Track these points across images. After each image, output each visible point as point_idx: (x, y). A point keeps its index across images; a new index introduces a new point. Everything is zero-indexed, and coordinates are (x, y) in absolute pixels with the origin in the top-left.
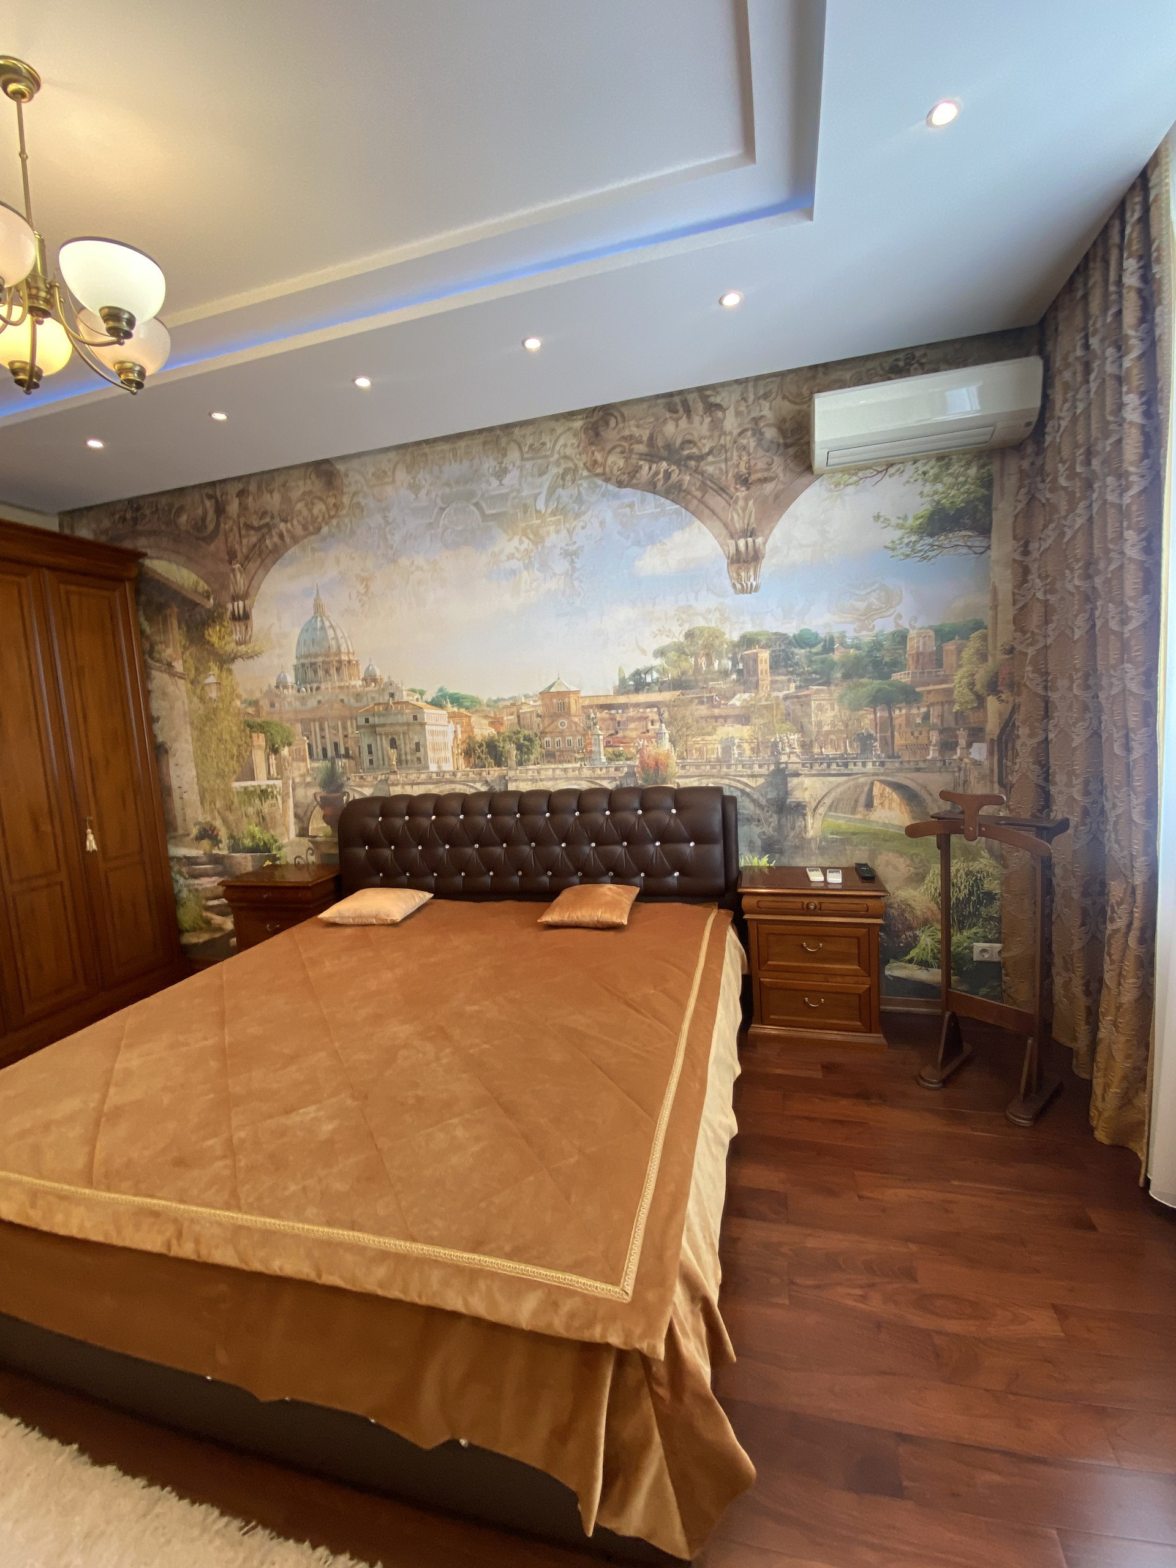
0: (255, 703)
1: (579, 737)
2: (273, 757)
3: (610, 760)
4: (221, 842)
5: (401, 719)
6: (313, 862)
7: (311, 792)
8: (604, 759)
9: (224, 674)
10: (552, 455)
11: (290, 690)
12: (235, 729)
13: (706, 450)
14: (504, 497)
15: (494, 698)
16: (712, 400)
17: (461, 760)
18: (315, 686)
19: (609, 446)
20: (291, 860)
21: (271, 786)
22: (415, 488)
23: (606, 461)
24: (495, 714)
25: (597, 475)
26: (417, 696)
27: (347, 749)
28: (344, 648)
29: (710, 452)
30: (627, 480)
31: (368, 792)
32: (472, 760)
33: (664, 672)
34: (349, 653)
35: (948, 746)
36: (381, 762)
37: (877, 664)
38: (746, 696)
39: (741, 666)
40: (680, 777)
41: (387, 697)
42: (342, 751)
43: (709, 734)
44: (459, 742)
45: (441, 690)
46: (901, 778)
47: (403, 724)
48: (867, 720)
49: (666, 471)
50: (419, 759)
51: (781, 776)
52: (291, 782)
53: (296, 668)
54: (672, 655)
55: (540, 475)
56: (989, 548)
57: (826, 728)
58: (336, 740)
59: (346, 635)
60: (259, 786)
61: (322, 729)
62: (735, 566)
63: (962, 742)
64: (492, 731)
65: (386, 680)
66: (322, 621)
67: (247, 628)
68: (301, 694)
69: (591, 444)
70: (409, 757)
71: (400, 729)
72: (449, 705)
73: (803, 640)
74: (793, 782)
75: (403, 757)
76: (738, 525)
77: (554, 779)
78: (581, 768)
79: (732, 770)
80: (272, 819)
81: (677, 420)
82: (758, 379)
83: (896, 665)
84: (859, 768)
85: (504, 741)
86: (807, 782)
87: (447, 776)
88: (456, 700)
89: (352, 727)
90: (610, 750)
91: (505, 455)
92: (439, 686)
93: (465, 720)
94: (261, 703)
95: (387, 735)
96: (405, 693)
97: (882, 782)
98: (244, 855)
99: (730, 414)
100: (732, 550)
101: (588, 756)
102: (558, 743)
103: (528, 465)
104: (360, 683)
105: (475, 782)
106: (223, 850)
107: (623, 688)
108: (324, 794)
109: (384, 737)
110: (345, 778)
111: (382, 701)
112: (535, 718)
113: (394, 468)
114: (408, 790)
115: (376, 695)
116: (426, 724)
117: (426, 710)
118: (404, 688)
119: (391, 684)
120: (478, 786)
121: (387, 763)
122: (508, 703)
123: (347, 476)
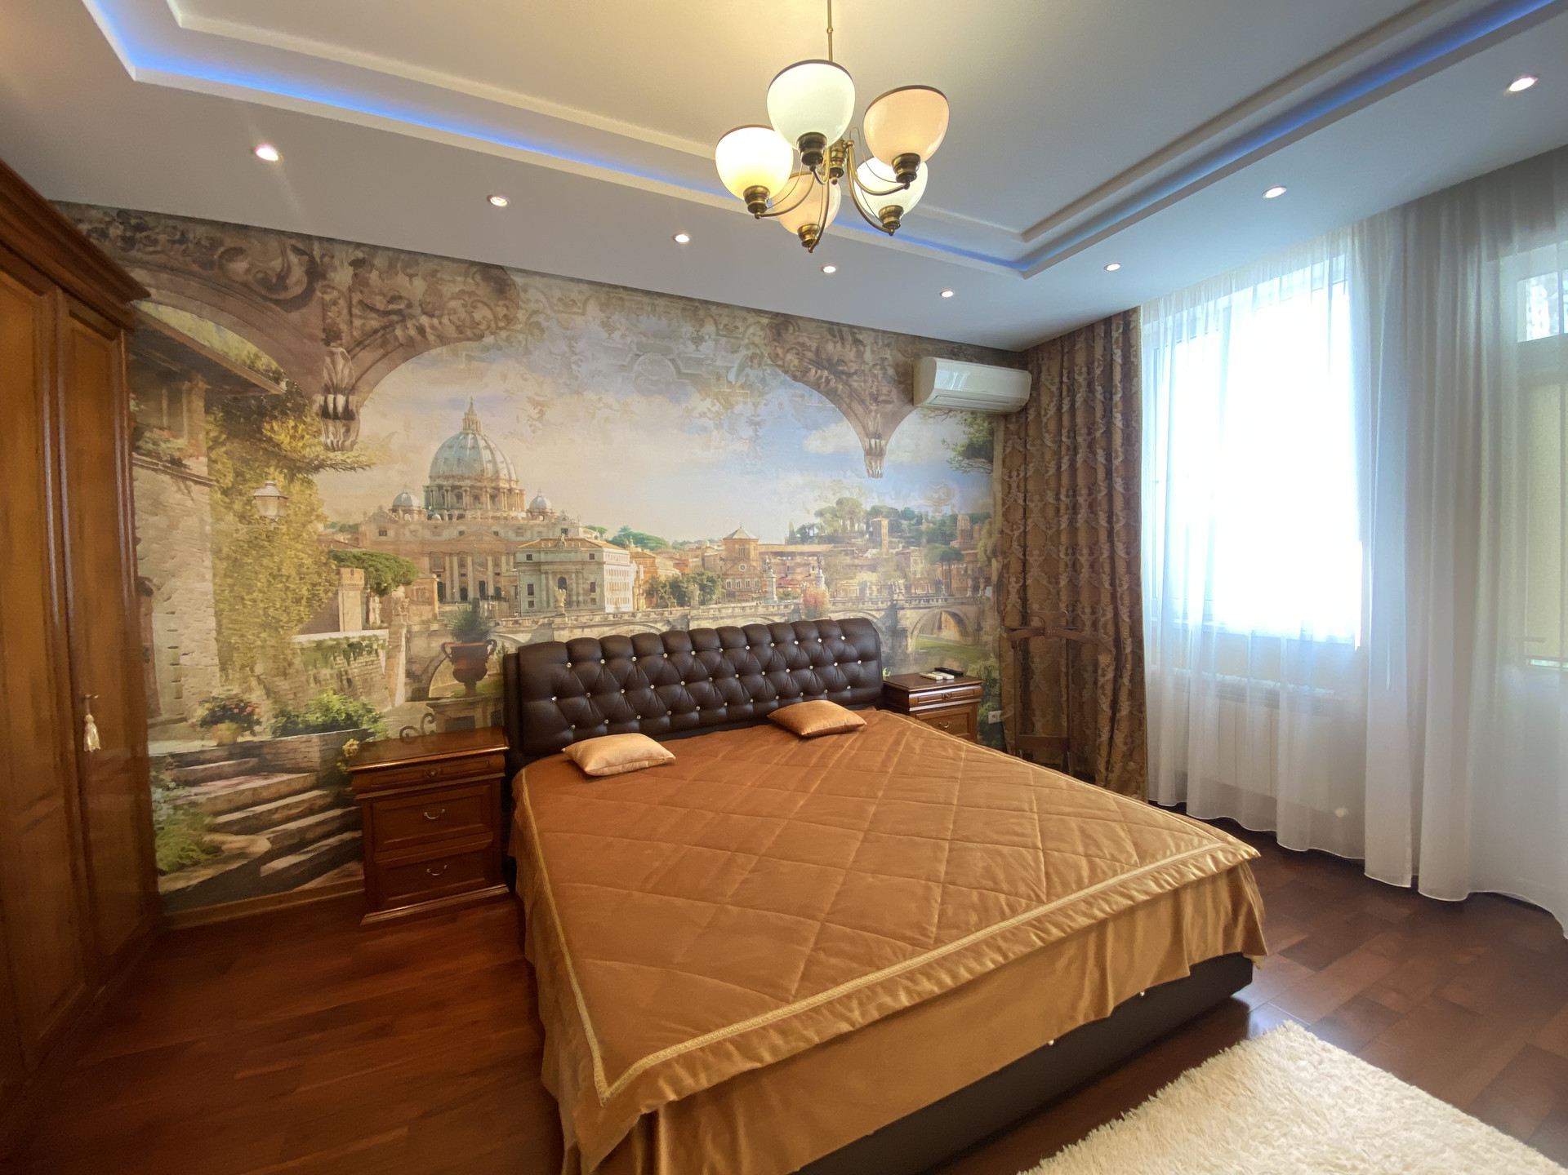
0: (354, 529)
1: (756, 579)
2: (377, 599)
3: (781, 599)
4: (258, 723)
5: (573, 556)
6: (432, 732)
7: (436, 644)
8: (776, 598)
9: (296, 487)
10: (742, 339)
11: (416, 516)
12: (308, 561)
13: (853, 371)
14: (699, 362)
15: (680, 541)
16: (857, 336)
17: (642, 601)
18: (456, 513)
19: (788, 346)
20: (393, 733)
21: (369, 638)
22: (608, 327)
23: (785, 356)
24: (680, 556)
25: (778, 366)
26: (596, 534)
27: (498, 590)
28: (503, 474)
29: (855, 373)
30: (800, 376)
31: (524, 638)
32: (654, 600)
33: (821, 528)
34: (510, 480)
35: (976, 588)
36: (545, 605)
37: (944, 534)
38: (874, 551)
39: (871, 529)
40: (832, 612)
41: (558, 533)
42: (491, 591)
43: (852, 578)
44: (641, 582)
45: (624, 529)
46: (954, 609)
47: (576, 563)
48: (939, 570)
49: (827, 378)
50: (593, 600)
51: (894, 609)
52: (404, 631)
53: (428, 490)
54: (828, 516)
55: (733, 352)
56: (992, 471)
57: (919, 576)
58: (484, 578)
59: (509, 461)
60: (347, 639)
61: (462, 565)
62: (869, 457)
63: (982, 586)
64: (677, 572)
65: (558, 514)
66: (475, 439)
67: (348, 431)
68: (433, 522)
69: (775, 340)
70: (581, 598)
71: (573, 568)
72: (632, 545)
73: (906, 514)
74: (901, 613)
75: (575, 598)
76: (871, 429)
77: (733, 616)
78: (757, 606)
79: (865, 606)
80: (365, 681)
81: (835, 343)
82: (884, 332)
83: (952, 536)
84: (933, 603)
86: (908, 613)
87: (626, 617)
88: (641, 540)
89: (508, 563)
90: (781, 590)
91: (702, 326)
92: (622, 526)
93: (648, 561)
94: (363, 529)
95: (554, 573)
96: (581, 530)
97: (946, 612)
98: (305, 737)
99: (868, 349)
100: (868, 447)
101: (764, 596)
102: (738, 584)
103: (723, 340)
104: (524, 515)
105: (656, 622)
106: (263, 734)
107: (792, 540)
108: (458, 643)
109: (550, 576)
110: (492, 624)
111: (551, 537)
112: (718, 561)
113: (586, 301)
114: (578, 634)
115: (544, 530)
116: (604, 563)
117: (605, 549)
118: (580, 524)
119: (564, 519)
120: (659, 626)
121: (552, 604)
122: (694, 546)
123: (525, 291)
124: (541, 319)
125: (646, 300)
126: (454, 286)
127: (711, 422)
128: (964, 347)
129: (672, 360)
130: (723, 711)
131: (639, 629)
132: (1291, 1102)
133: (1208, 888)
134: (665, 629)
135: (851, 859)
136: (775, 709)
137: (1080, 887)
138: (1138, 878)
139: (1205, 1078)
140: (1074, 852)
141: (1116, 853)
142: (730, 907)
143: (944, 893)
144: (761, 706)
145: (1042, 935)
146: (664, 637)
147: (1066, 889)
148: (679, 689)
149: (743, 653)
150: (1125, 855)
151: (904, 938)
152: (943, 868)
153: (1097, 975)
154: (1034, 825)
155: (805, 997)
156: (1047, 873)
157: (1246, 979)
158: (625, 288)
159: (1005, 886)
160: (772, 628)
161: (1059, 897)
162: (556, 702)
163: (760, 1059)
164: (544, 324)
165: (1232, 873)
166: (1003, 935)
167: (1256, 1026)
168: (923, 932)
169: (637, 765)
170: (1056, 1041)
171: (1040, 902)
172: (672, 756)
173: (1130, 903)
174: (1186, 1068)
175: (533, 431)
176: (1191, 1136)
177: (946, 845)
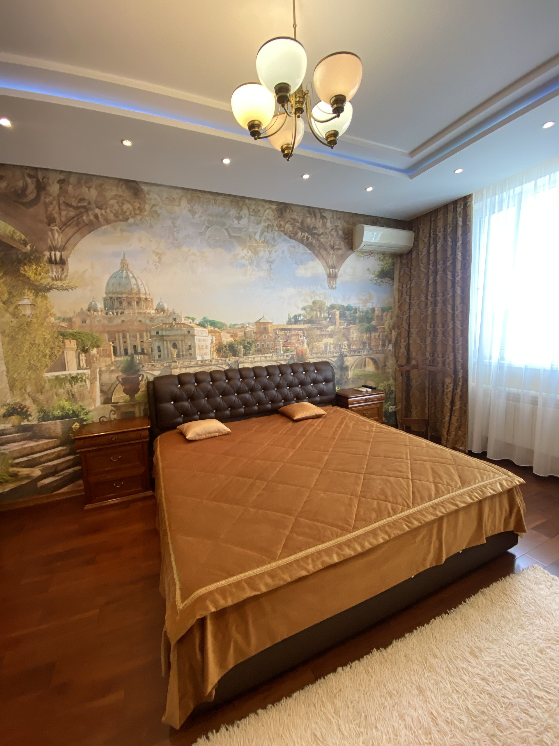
0: (70, 320)
1: (272, 343)
2: (83, 355)
3: (284, 352)
4: (30, 415)
5: (179, 332)
6: (115, 419)
7: (114, 376)
8: (282, 352)
9: (39, 299)
10: (262, 217)
11: (100, 313)
12: (48, 337)
13: (321, 233)
14: (240, 230)
15: (233, 324)
16: (323, 214)
17: (215, 354)
18: (120, 311)
19: (287, 220)
20: (96, 420)
21: (81, 374)
22: (193, 212)
23: (285, 225)
24: (233, 331)
25: (282, 231)
26: (190, 320)
27: (143, 349)
28: (142, 290)
30: (293, 236)
31: (157, 373)
32: (221, 354)
33: (305, 316)
34: (146, 294)
35: (384, 345)
36: (166, 356)
37: (368, 318)
38: (332, 327)
40: (310, 358)
41: (171, 320)
42: (139, 350)
43: (320, 341)
44: (214, 345)
45: (204, 318)
46: (372, 356)
47: (181, 335)
48: (365, 336)
49: (307, 237)
50: (191, 354)
51: (342, 357)
52: (98, 370)
53: (105, 300)
54: (308, 310)
55: (258, 224)
56: (393, 285)
57: (354, 339)
58: (135, 344)
59: (144, 284)
60: (70, 374)
61: (124, 337)
62: (329, 279)
63: (387, 344)
64: (232, 339)
65: (171, 311)
66: (127, 273)
67: (63, 270)
68: (108, 316)
69: (279, 217)
70: (184, 353)
71: (180, 338)
72: (209, 326)
73: (348, 308)
74: (345, 359)
75: (181, 353)
76: (331, 263)
77: (261, 361)
78: (272, 356)
79: (327, 355)
80: (80, 394)
81: (311, 218)
82: (337, 211)
83: (372, 319)
84: (362, 353)
85: (238, 344)
86: (349, 358)
87: (207, 362)
88: (213, 324)
89: (147, 336)
90: (284, 348)
91: (241, 210)
92: (203, 317)
93: (217, 334)
94: (74, 320)
95: (171, 341)
96: (183, 319)
97: (368, 357)
98: (53, 422)
99: (329, 221)
100: (328, 273)
101: (276, 351)
102: (263, 345)
103: (252, 218)
104: (154, 311)
105: (222, 364)
106: (33, 421)
107: (289, 322)
108: (124, 376)
109: (168, 342)
110: (141, 366)
111: (168, 322)
112: (252, 333)
113: (180, 199)
114: (184, 371)
115: (164, 319)
116: (195, 335)
117: (195, 328)
118: (182, 316)
119: (174, 313)
120: (224, 366)
121: (170, 356)
122: (240, 326)
123: (149, 194)
124: (157, 208)
125: (211, 197)
126: (111, 192)
127: (247, 261)
128: (378, 219)
129: (226, 229)
130: (256, 408)
131: (214, 368)
132: (535, 607)
133: (497, 500)
134: (227, 368)
135: (314, 483)
136: (281, 407)
137: (430, 500)
138: (461, 495)
139: (491, 594)
140: (428, 481)
141: (449, 481)
142: (250, 509)
143: (360, 502)
144: (275, 405)
145: (409, 525)
146: (226, 372)
147: (423, 501)
148: (234, 398)
149: (266, 379)
150: (454, 483)
151: (337, 526)
152: (359, 489)
153: (437, 545)
154: (408, 466)
155: (284, 558)
156: (413, 492)
157: (515, 543)
158: (200, 191)
159: (391, 499)
160: (280, 367)
161: (419, 505)
162: (173, 404)
163: (258, 590)
164: (159, 211)
165: (510, 492)
166: (388, 525)
167: (518, 566)
168: (348, 523)
169: (212, 435)
170: (415, 576)
171: (409, 507)
172: (229, 430)
173: (456, 508)
174: (482, 588)
175: (156, 268)
176: (483, 623)
177: (362, 477)
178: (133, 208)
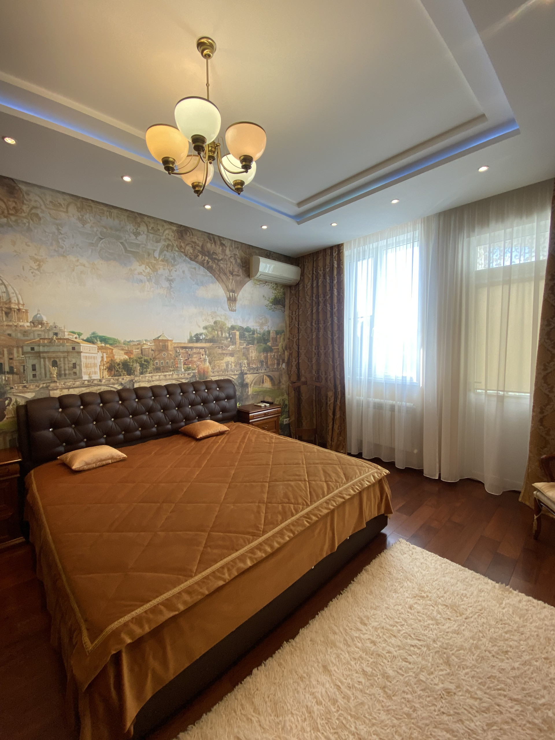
1: (172, 361)
3: (185, 370)
5: (61, 348)
8: (183, 370)
10: (162, 235)
13: (220, 258)
14: (138, 246)
15: (128, 340)
16: (222, 242)
17: (106, 373)
19: (187, 242)
22: (82, 221)
23: (185, 247)
24: (128, 348)
25: (182, 252)
26: (76, 336)
27: (11, 368)
28: (14, 300)
29: (222, 260)
30: (193, 258)
31: (30, 396)
32: (113, 372)
33: (206, 335)
34: (19, 304)
35: (278, 364)
36: (43, 375)
37: (264, 339)
38: (233, 347)
39: (231, 336)
40: (212, 376)
41: (51, 335)
42: (6, 369)
43: (222, 360)
44: (104, 363)
45: (93, 333)
46: (269, 374)
47: (63, 352)
48: (262, 356)
49: (207, 261)
50: (75, 373)
51: (242, 374)
54: (210, 329)
55: (157, 242)
56: (284, 311)
57: (253, 358)
59: (18, 293)
62: (229, 302)
63: (281, 363)
64: (126, 357)
65: (51, 324)
69: (179, 238)
70: (67, 372)
71: (62, 355)
72: (99, 342)
73: (248, 330)
74: (245, 376)
75: (63, 372)
76: (230, 287)
77: (159, 380)
78: (172, 375)
79: (229, 373)
81: (211, 244)
82: (235, 241)
83: (268, 340)
84: (260, 371)
85: (133, 362)
86: (249, 376)
87: (96, 382)
88: (104, 340)
89: (18, 352)
90: (186, 366)
91: (139, 227)
92: (92, 332)
93: (109, 351)
95: (49, 358)
96: (66, 333)
97: (266, 375)
99: (228, 249)
100: (228, 296)
101: (176, 369)
102: (162, 363)
103: (151, 236)
104: (28, 324)
105: (114, 384)
107: (191, 341)
109: (47, 360)
110: (8, 388)
111: (47, 337)
112: (150, 351)
113: (68, 205)
114: (66, 392)
115: (43, 333)
116: (82, 352)
117: (81, 344)
118: (66, 330)
119: (55, 327)
120: (116, 386)
121: (48, 375)
122: (136, 343)
123: (28, 194)
124: (38, 212)
125: (105, 209)
127: (145, 277)
128: (272, 253)
129: (122, 243)
130: (154, 429)
131: (103, 388)
132: (403, 573)
133: (372, 489)
134: (120, 388)
135: (223, 498)
136: (182, 427)
137: (324, 497)
138: (346, 489)
139: (372, 569)
140: (321, 481)
141: (337, 479)
142: (160, 533)
143: (267, 508)
144: (176, 426)
145: (309, 520)
146: (119, 392)
147: (318, 498)
148: (129, 420)
149: (165, 399)
150: (341, 479)
151: (248, 533)
152: (265, 496)
153: (331, 535)
154: (304, 470)
155: (200, 572)
156: (310, 492)
157: (385, 524)
158: (93, 201)
159: (293, 501)
160: (181, 385)
161: (315, 502)
162: (52, 431)
163: (178, 609)
164: (41, 215)
165: (380, 482)
166: (292, 524)
167: (389, 543)
168: (258, 529)
169: (104, 463)
170: (315, 566)
171: (308, 506)
172: (125, 456)
173: (343, 500)
174: (365, 566)
175: (34, 276)
176: (368, 595)
177: (267, 485)
178: (7, 207)
